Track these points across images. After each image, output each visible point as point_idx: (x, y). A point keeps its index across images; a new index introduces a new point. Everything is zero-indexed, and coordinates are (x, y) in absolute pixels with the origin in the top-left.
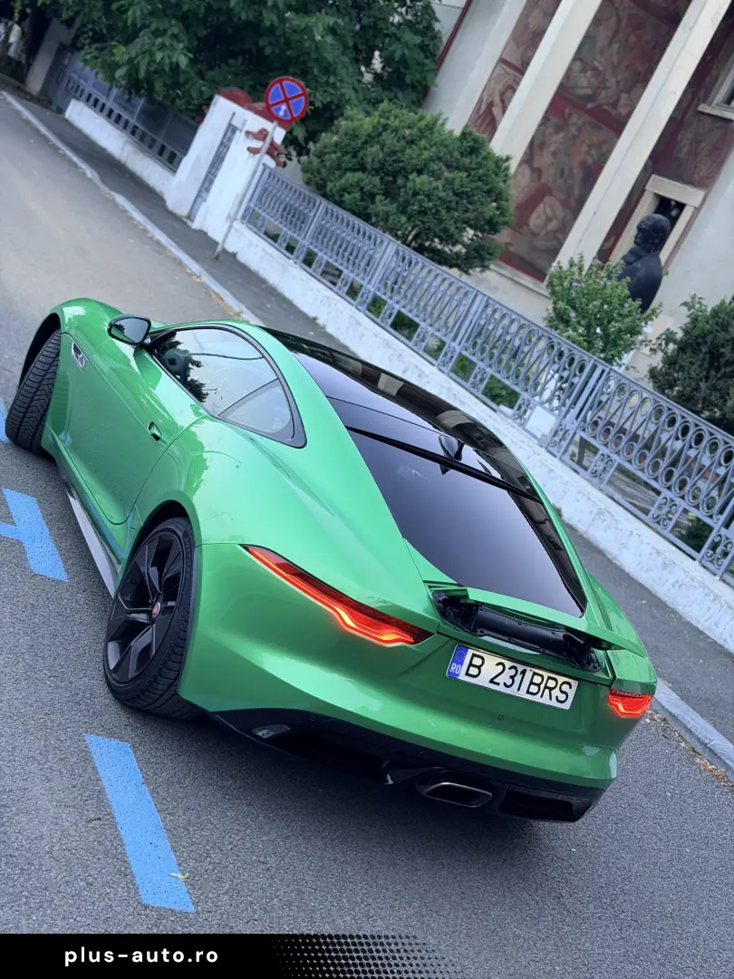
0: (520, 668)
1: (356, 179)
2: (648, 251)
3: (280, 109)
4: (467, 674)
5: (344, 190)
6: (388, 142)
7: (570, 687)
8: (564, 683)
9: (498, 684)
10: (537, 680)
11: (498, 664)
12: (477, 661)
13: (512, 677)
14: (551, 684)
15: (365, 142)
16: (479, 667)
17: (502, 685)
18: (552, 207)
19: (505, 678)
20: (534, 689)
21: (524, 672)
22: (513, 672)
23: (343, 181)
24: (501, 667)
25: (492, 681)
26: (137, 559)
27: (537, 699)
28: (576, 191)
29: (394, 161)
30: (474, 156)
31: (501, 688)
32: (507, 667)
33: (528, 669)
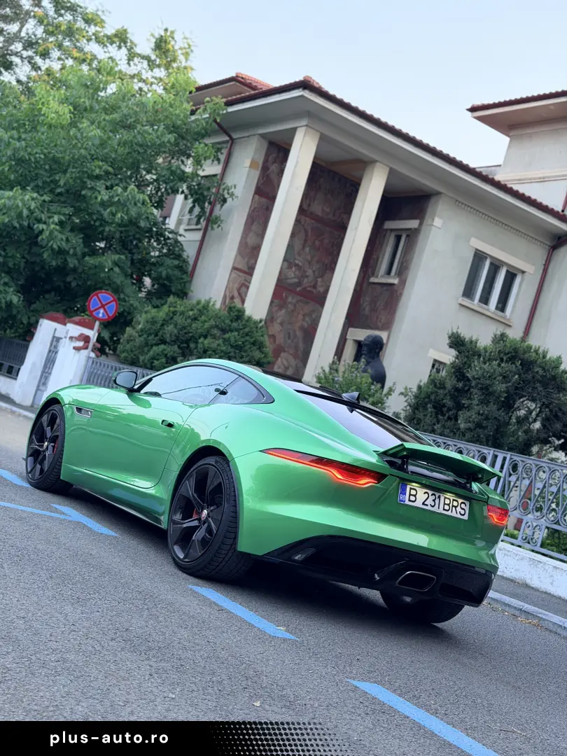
0: (437, 494)
1: (160, 350)
2: (373, 358)
3: (99, 313)
4: (410, 500)
5: (153, 358)
6: (179, 322)
8: (462, 503)
9: (427, 505)
10: (447, 501)
12: (413, 492)
13: (434, 500)
14: (455, 504)
15: (163, 325)
16: (415, 496)
18: (287, 360)
19: (429, 502)
20: (447, 507)
21: (439, 497)
22: (434, 497)
23: (151, 353)
25: (423, 504)
26: (182, 491)
27: (449, 513)
28: (301, 345)
29: (186, 333)
30: (239, 321)
31: (429, 508)
33: (441, 495)
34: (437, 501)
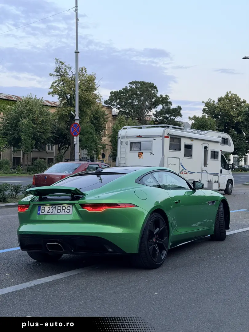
0: (54, 206)
7: (70, 208)
8: (68, 207)
9: (49, 212)
11: (48, 208)
13: (52, 210)
14: (64, 208)
16: (44, 210)
17: (50, 212)
19: (51, 211)
21: (55, 207)
22: (52, 208)
24: (49, 208)
25: (48, 212)
32: (51, 207)
34: (54, 210)
